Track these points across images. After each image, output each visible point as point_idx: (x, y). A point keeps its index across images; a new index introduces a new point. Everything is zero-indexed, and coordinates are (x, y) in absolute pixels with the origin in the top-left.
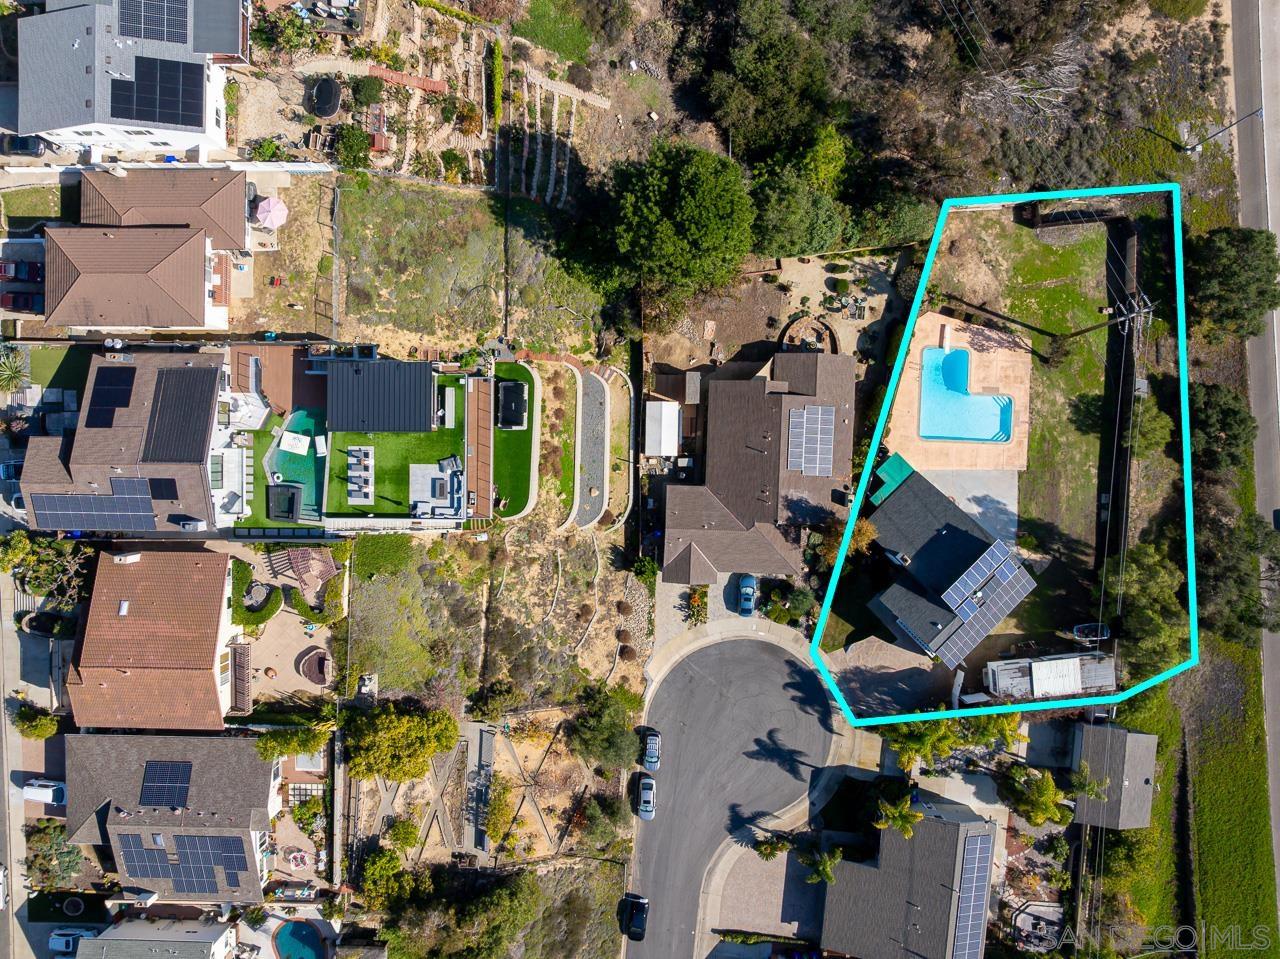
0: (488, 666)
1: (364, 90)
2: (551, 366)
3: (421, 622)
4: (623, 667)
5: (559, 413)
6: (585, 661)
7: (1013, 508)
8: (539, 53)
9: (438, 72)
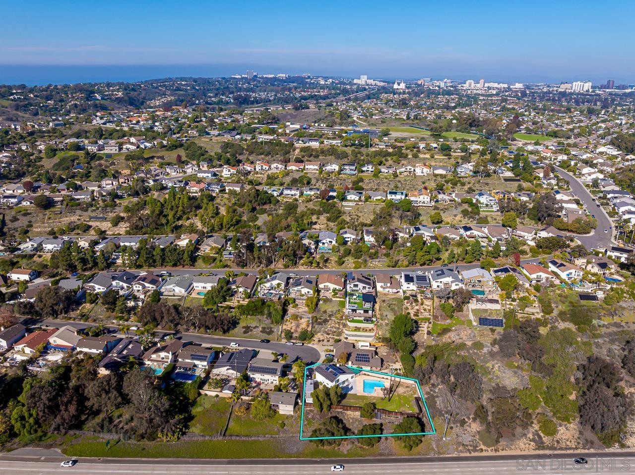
0: (320, 319)
1: (416, 301)
2: (375, 328)
3: (330, 310)
4: (317, 340)
5: (366, 330)
6: (319, 334)
7: (349, 393)
8: (431, 326)
9: (423, 311)
